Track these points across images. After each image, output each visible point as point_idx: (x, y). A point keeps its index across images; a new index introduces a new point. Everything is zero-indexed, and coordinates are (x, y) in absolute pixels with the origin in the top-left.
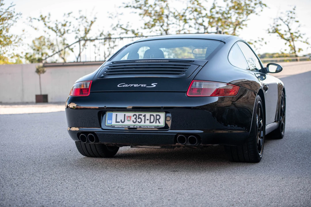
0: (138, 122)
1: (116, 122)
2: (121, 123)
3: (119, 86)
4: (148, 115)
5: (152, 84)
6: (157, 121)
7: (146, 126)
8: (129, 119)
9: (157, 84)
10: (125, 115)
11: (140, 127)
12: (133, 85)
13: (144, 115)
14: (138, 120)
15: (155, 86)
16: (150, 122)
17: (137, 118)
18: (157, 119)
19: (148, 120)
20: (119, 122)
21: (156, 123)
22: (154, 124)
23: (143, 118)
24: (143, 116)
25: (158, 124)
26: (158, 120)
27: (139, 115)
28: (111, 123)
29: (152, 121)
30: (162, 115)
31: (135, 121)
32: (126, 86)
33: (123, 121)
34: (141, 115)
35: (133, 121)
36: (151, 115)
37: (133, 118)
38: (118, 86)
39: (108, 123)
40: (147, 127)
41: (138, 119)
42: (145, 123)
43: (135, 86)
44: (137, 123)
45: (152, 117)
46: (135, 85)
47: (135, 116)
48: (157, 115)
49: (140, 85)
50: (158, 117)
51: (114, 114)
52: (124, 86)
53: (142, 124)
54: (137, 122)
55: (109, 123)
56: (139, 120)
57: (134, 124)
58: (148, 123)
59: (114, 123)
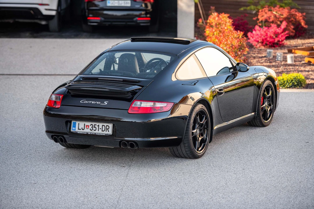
1: (79, 129)
2: (81, 130)
4: (101, 125)
5: (105, 102)
6: (107, 130)
7: (99, 134)
8: (87, 127)
9: (108, 102)
10: (85, 124)
11: (95, 134)
15: (106, 104)
16: (102, 131)
17: (93, 127)
18: (107, 129)
19: (100, 129)
20: (80, 129)
21: (106, 131)
22: (105, 132)
23: (97, 127)
24: (98, 126)
25: (107, 133)
26: (108, 129)
27: (95, 125)
28: (75, 130)
29: (103, 130)
30: (111, 125)
31: (91, 129)
32: (87, 102)
33: (83, 128)
34: (96, 125)
35: (90, 129)
36: (103, 125)
37: (90, 127)
38: (81, 102)
41: (94, 128)
42: (98, 131)
43: (93, 102)
44: (93, 131)
45: (104, 127)
47: (92, 126)
48: (107, 126)
49: (96, 102)
50: (108, 127)
51: (77, 123)
52: (85, 102)
53: (97, 132)
56: (95, 129)
57: (91, 131)
58: (100, 131)
59: (77, 130)
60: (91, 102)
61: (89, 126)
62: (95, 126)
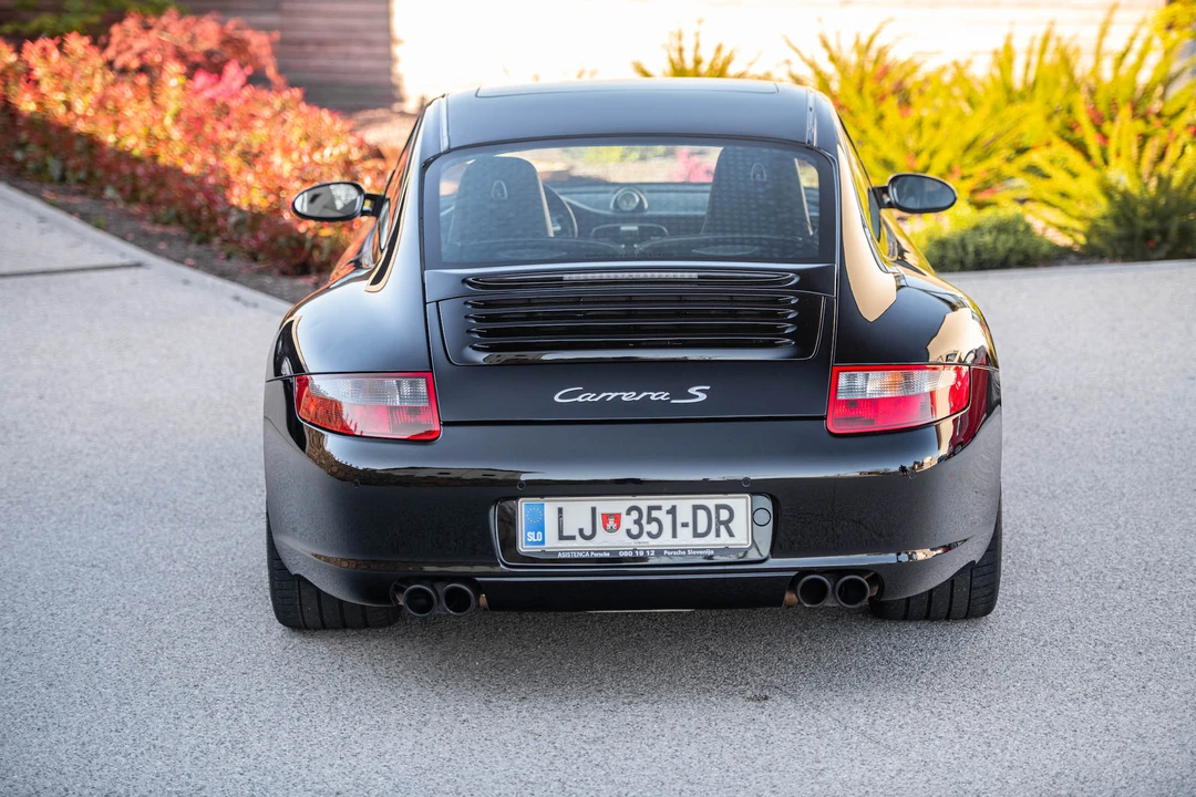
0: (649, 534)
1: (562, 537)
2: (580, 543)
3: (560, 397)
4: (685, 505)
5: (692, 391)
6: (722, 528)
7: (682, 550)
8: (611, 524)
9: (708, 388)
10: (594, 510)
11: (659, 553)
12: (617, 394)
13: (669, 508)
14: (647, 528)
15: (702, 397)
16: (696, 535)
17: (644, 521)
18: (720, 522)
19: (685, 525)
20: (573, 538)
21: (718, 535)
22: (711, 540)
24: (668, 512)
25: (724, 539)
26: (727, 523)
27: (651, 509)
28: (543, 542)
29: (702, 528)
30: (740, 504)
31: (635, 530)
32: (590, 397)
33: (588, 532)
34: (659, 508)
35: (628, 532)
36: (696, 508)
37: (628, 522)
38: (556, 398)
39: (527, 543)
40: (684, 553)
41: (649, 523)
42: (674, 536)
43: (625, 397)
44: (645, 538)
45: (702, 514)
46: (625, 394)
47: (635, 515)
48: (718, 507)
49: (645, 394)
50: (724, 515)
51: (550, 507)
52: (580, 399)
53: (666, 540)
54: (645, 534)
55: (532, 543)
56: (654, 528)
57: (633, 542)
58: (685, 537)
59: (552, 543)
60: (613, 395)
61: (617, 517)
62: (655, 514)
